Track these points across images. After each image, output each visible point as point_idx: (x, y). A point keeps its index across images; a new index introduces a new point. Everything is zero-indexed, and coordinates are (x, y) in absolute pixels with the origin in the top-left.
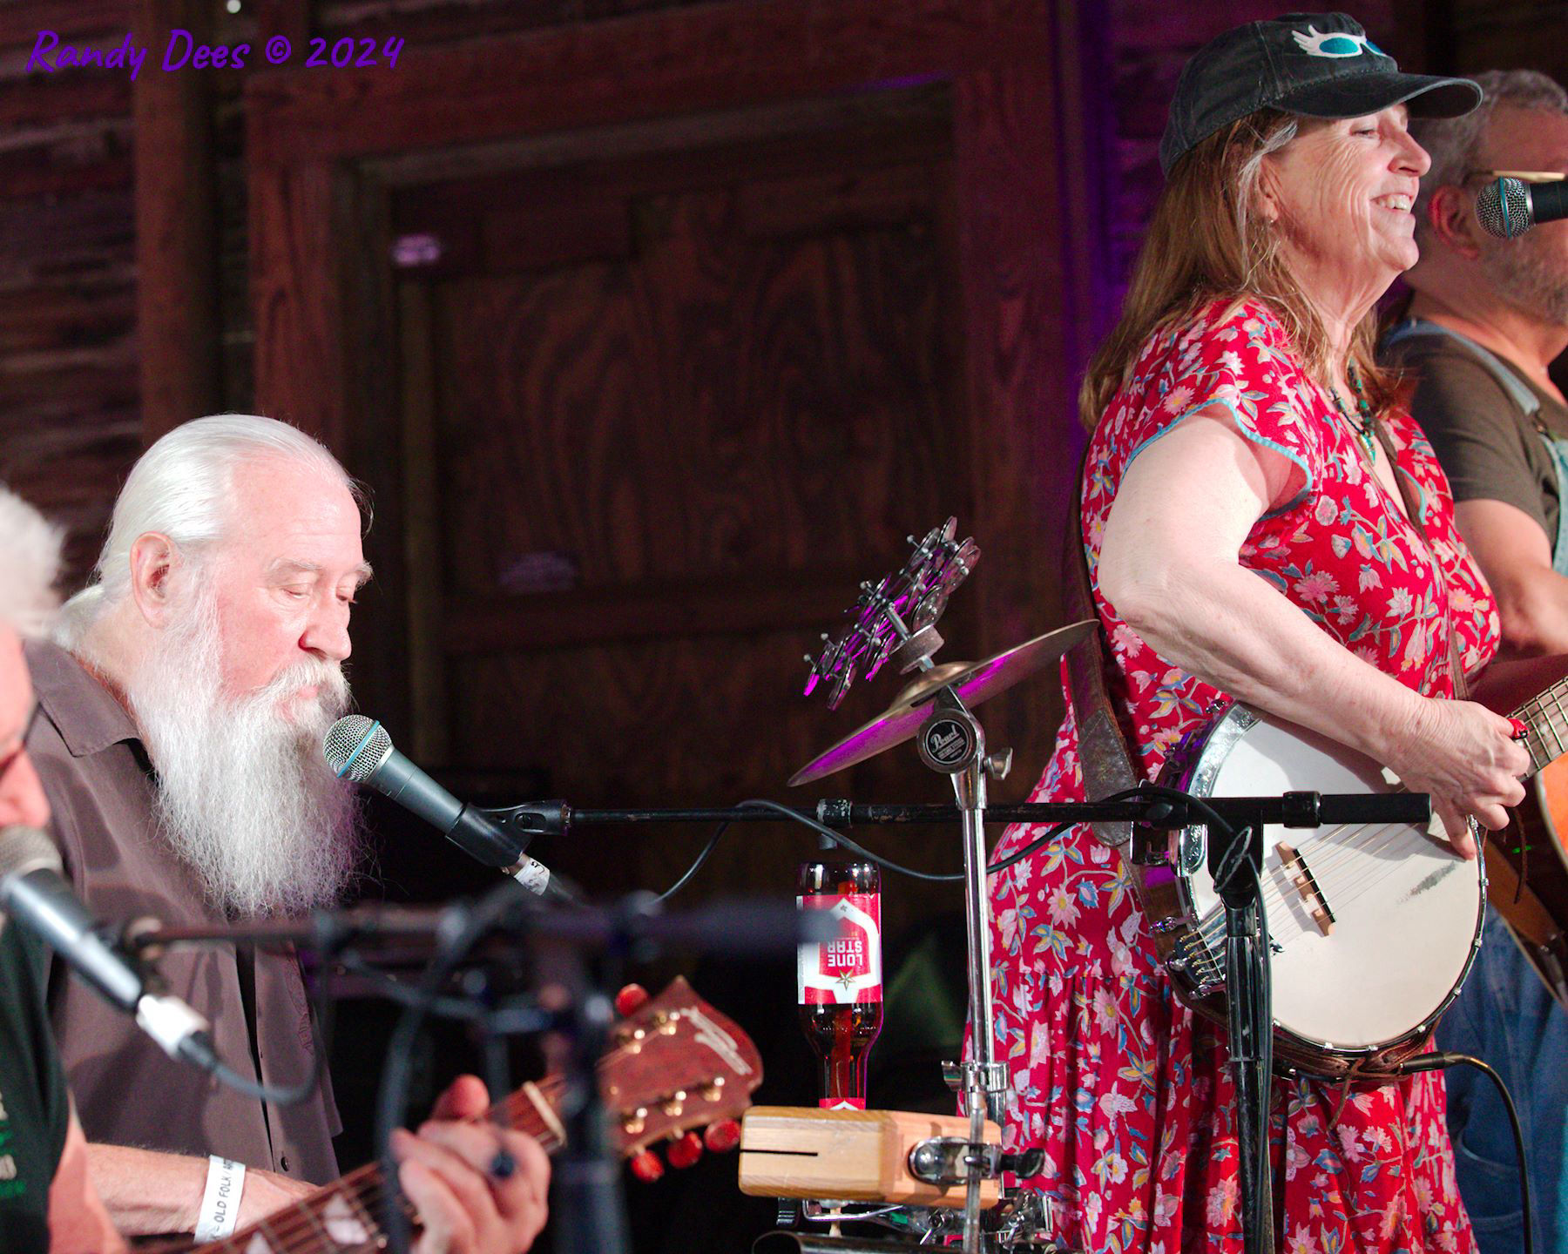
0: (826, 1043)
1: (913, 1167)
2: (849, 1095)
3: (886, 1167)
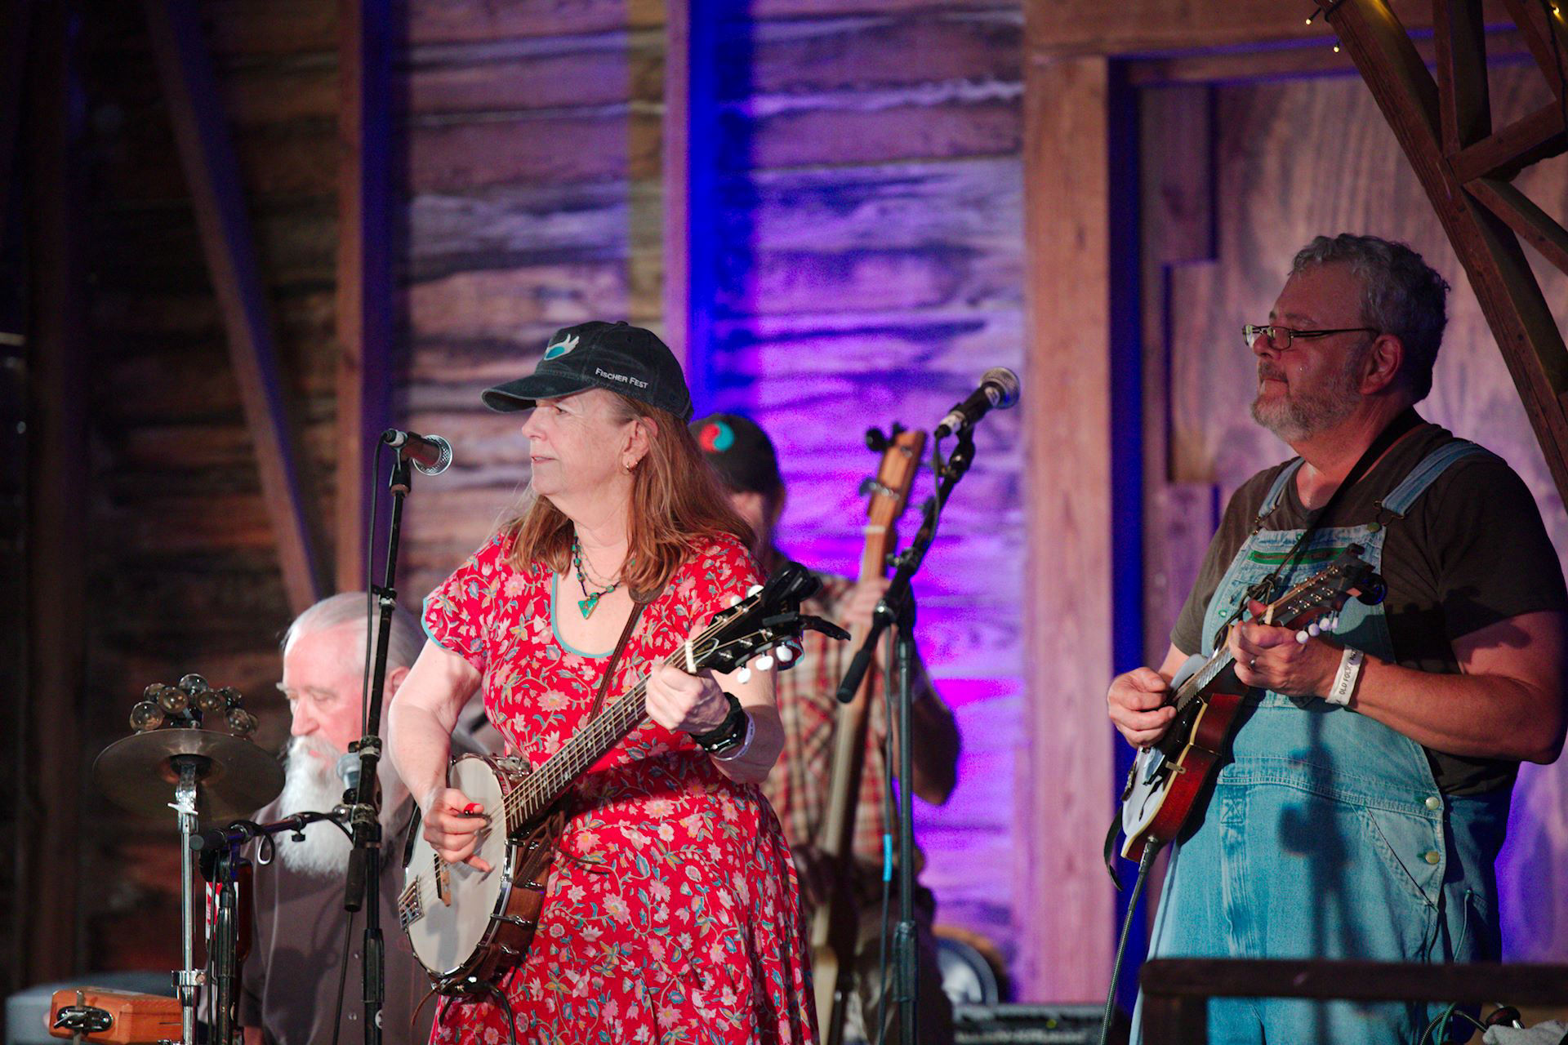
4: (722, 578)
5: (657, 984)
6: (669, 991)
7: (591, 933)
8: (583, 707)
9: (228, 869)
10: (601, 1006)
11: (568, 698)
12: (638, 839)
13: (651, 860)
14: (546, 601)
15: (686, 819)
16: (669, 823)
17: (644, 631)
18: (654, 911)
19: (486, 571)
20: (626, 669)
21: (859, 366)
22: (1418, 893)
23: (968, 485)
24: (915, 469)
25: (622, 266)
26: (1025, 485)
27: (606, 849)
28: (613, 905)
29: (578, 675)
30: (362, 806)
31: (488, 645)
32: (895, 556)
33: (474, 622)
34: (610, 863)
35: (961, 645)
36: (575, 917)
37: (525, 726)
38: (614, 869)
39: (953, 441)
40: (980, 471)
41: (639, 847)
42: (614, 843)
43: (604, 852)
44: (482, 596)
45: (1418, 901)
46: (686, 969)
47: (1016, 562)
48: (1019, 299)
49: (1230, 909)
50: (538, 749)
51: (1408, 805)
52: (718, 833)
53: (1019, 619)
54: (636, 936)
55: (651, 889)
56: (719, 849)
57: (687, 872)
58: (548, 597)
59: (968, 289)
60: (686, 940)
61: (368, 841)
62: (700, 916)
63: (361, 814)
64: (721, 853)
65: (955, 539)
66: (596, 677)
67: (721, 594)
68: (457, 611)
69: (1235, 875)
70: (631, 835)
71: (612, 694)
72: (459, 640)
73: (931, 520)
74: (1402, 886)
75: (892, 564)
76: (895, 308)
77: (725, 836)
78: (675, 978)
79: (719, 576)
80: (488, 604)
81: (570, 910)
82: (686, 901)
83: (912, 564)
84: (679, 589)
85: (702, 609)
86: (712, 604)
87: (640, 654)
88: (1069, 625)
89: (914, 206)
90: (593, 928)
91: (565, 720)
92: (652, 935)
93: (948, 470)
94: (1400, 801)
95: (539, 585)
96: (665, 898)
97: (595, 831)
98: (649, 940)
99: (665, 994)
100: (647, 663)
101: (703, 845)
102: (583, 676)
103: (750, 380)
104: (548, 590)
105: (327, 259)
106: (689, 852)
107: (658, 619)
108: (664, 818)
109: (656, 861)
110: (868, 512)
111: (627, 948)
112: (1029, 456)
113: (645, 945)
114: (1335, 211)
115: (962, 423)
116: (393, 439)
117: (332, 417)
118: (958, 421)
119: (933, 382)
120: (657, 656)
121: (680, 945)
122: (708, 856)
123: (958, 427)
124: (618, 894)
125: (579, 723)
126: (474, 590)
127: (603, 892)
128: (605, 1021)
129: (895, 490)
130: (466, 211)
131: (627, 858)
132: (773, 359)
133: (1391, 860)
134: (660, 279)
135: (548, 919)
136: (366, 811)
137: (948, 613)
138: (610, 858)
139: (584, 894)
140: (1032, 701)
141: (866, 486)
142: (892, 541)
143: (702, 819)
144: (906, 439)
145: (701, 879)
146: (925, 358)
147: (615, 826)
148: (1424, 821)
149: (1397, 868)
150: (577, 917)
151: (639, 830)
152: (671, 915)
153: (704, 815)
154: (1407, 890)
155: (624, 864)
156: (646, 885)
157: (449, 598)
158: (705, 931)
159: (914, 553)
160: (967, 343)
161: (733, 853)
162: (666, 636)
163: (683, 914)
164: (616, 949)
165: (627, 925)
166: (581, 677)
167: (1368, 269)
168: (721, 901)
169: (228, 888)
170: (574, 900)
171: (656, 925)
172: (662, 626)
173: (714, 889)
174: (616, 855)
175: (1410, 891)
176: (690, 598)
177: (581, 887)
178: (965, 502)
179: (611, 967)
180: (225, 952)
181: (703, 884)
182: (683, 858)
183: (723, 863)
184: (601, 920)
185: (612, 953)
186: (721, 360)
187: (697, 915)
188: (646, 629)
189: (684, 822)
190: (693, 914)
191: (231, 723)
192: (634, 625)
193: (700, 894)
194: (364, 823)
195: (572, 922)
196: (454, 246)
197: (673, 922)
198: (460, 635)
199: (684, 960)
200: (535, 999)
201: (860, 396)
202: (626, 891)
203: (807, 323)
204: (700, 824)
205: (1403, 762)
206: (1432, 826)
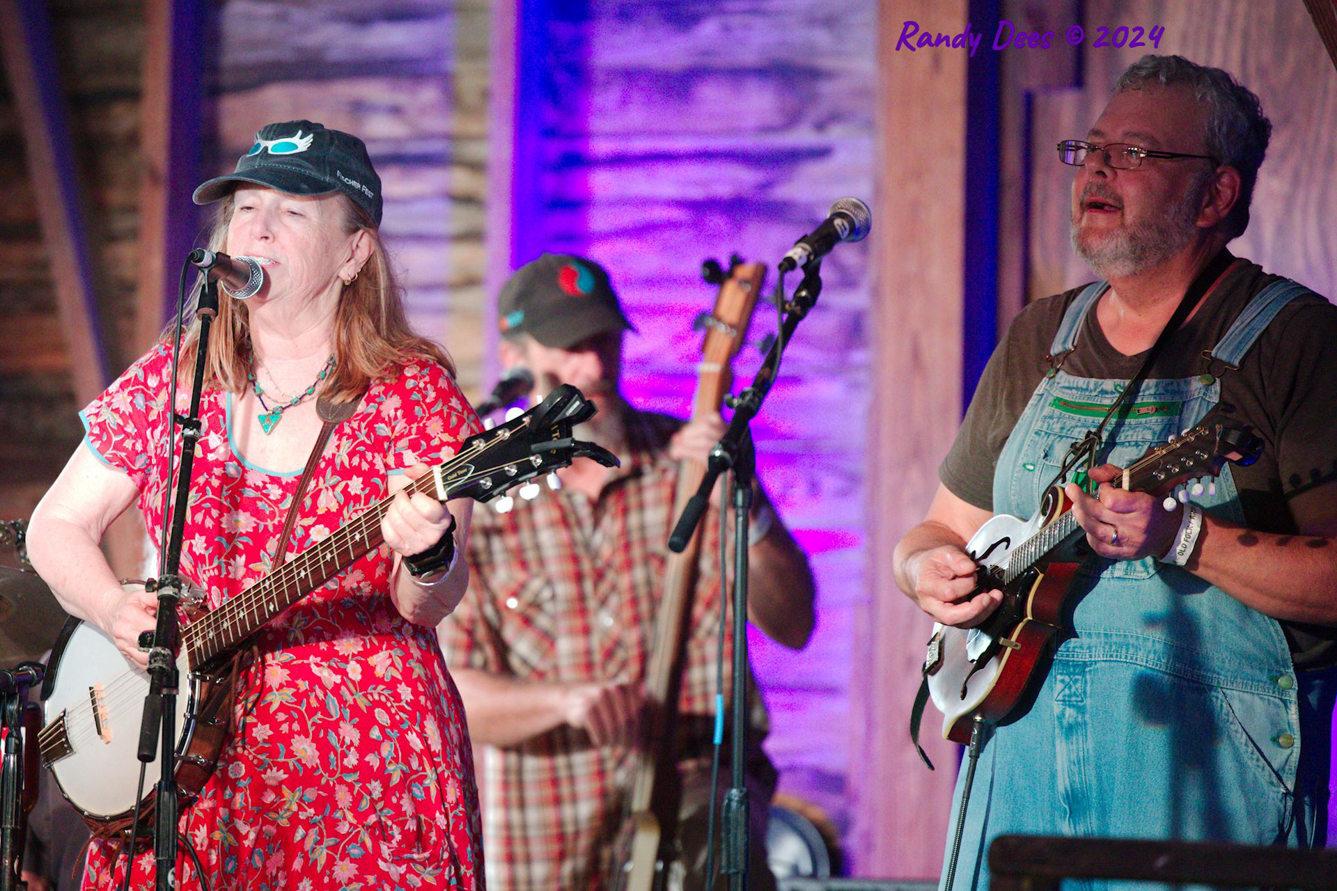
4: (428, 401)
5: (337, 835)
6: (348, 843)
7: (274, 776)
8: (271, 529)
9: (14, 713)
10: (267, 856)
11: (254, 519)
12: (329, 677)
13: (341, 701)
14: (221, 417)
15: (375, 657)
16: (358, 662)
17: (340, 450)
18: (344, 755)
19: (153, 382)
20: (321, 490)
21: (696, 193)
22: (1275, 780)
23: (812, 324)
24: (754, 304)
25: (445, 80)
26: (872, 324)
27: (295, 686)
28: (302, 747)
29: (262, 494)
30: (159, 649)
31: (154, 461)
32: (734, 397)
33: (140, 435)
34: (299, 703)
35: (799, 492)
36: (259, 756)
37: (206, 549)
38: (303, 709)
39: (799, 275)
40: (825, 308)
41: (330, 686)
42: (304, 680)
43: (293, 690)
44: (148, 409)
45: (1276, 789)
46: (372, 819)
47: (859, 407)
48: (870, 125)
49: (1067, 792)
50: (220, 573)
51: (1261, 684)
52: (407, 672)
53: (862, 467)
54: (323, 781)
55: (340, 731)
56: (410, 689)
57: (376, 715)
58: (223, 412)
59: (814, 114)
60: (376, 788)
61: (165, 687)
62: (390, 762)
63: (158, 658)
64: (413, 693)
65: (795, 380)
66: (283, 497)
67: (429, 419)
68: (122, 424)
69: (1073, 757)
70: (321, 672)
71: (304, 515)
72: (123, 455)
73: (772, 361)
74: (1258, 772)
75: (730, 406)
76: (735, 131)
77: (415, 676)
78: (360, 828)
79: (425, 397)
80: (155, 417)
81: (255, 749)
82: (374, 746)
83: (752, 405)
84: (382, 408)
85: (406, 431)
86: (418, 428)
87: (335, 472)
88: (915, 474)
89: (759, 23)
90: (278, 770)
91: (251, 543)
92: (341, 781)
93: (792, 306)
94: (1253, 680)
95: (212, 399)
96: (354, 741)
97: (284, 665)
98: (337, 785)
99: (344, 846)
100: (344, 483)
101: (393, 684)
102: (269, 495)
103: (580, 204)
104: (222, 404)
105: (133, 66)
106: (378, 692)
107: (353, 437)
108: (354, 655)
109: (346, 702)
110: (702, 348)
111: (311, 794)
112: (876, 293)
113: (330, 790)
114: (1211, 38)
115: (808, 256)
116: (200, 260)
117: (134, 234)
118: (805, 254)
119: (776, 212)
120: (355, 477)
121: (370, 793)
122: (397, 697)
123: (804, 261)
124: (307, 736)
125: (267, 546)
126: (140, 401)
127: (291, 734)
128: (268, 873)
129: (732, 326)
130: (282, 18)
131: (316, 697)
132: (603, 183)
133: (1246, 745)
134: (486, 94)
135: (229, 756)
136: (164, 655)
137: (787, 459)
138: (299, 696)
139: (271, 733)
140: (873, 554)
141: (700, 320)
142: (728, 381)
143: (390, 656)
144: (745, 271)
145: (389, 722)
146: (767, 185)
147: (306, 662)
148: (1277, 701)
149: (1252, 753)
150: (262, 757)
151: (330, 667)
152: (361, 760)
153: (392, 652)
154: (1264, 776)
155: (314, 704)
156: (335, 726)
157: (112, 410)
158: (395, 779)
159: (754, 394)
160: (812, 170)
161: (424, 694)
162: (363, 456)
163: (373, 760)
164: (298, 794)
165: (314, 769)
166: (267, 496)
167: (1215, 94)
168: (411, 744)
169: (14, 734)
170: (259, 739)
171: (345, 770)
172: (358, 445)
173: (403, 733)
174: (306, 694)
175: (1267, 778)
176: (396, 418)
177: (268, 726)
178: (807, 341)
179: (289, 814)
180: (10, 803)
181: (392, 727)
182: (371, 700)
183: (414, 704)
184: (288, 763)
185: (291, 798)
186: (550, 183)
187: (387, 762)
188: (338, 447)
189: (373, 660)
190: (382, 760)
191: (21, 558)
192: (325, 445)
193: (391, 739)
194: (161, 667)
195: (255, 762)
196: (269, 55)
197: (363, 767)
198: (125, 449)
199: (372, 810)
200: (198, 848)
201: (697, 225)
202: (316, 733)
203: (640, 145)
204: (389, 662)
205: (1260, 637)
206: (1286, 707)
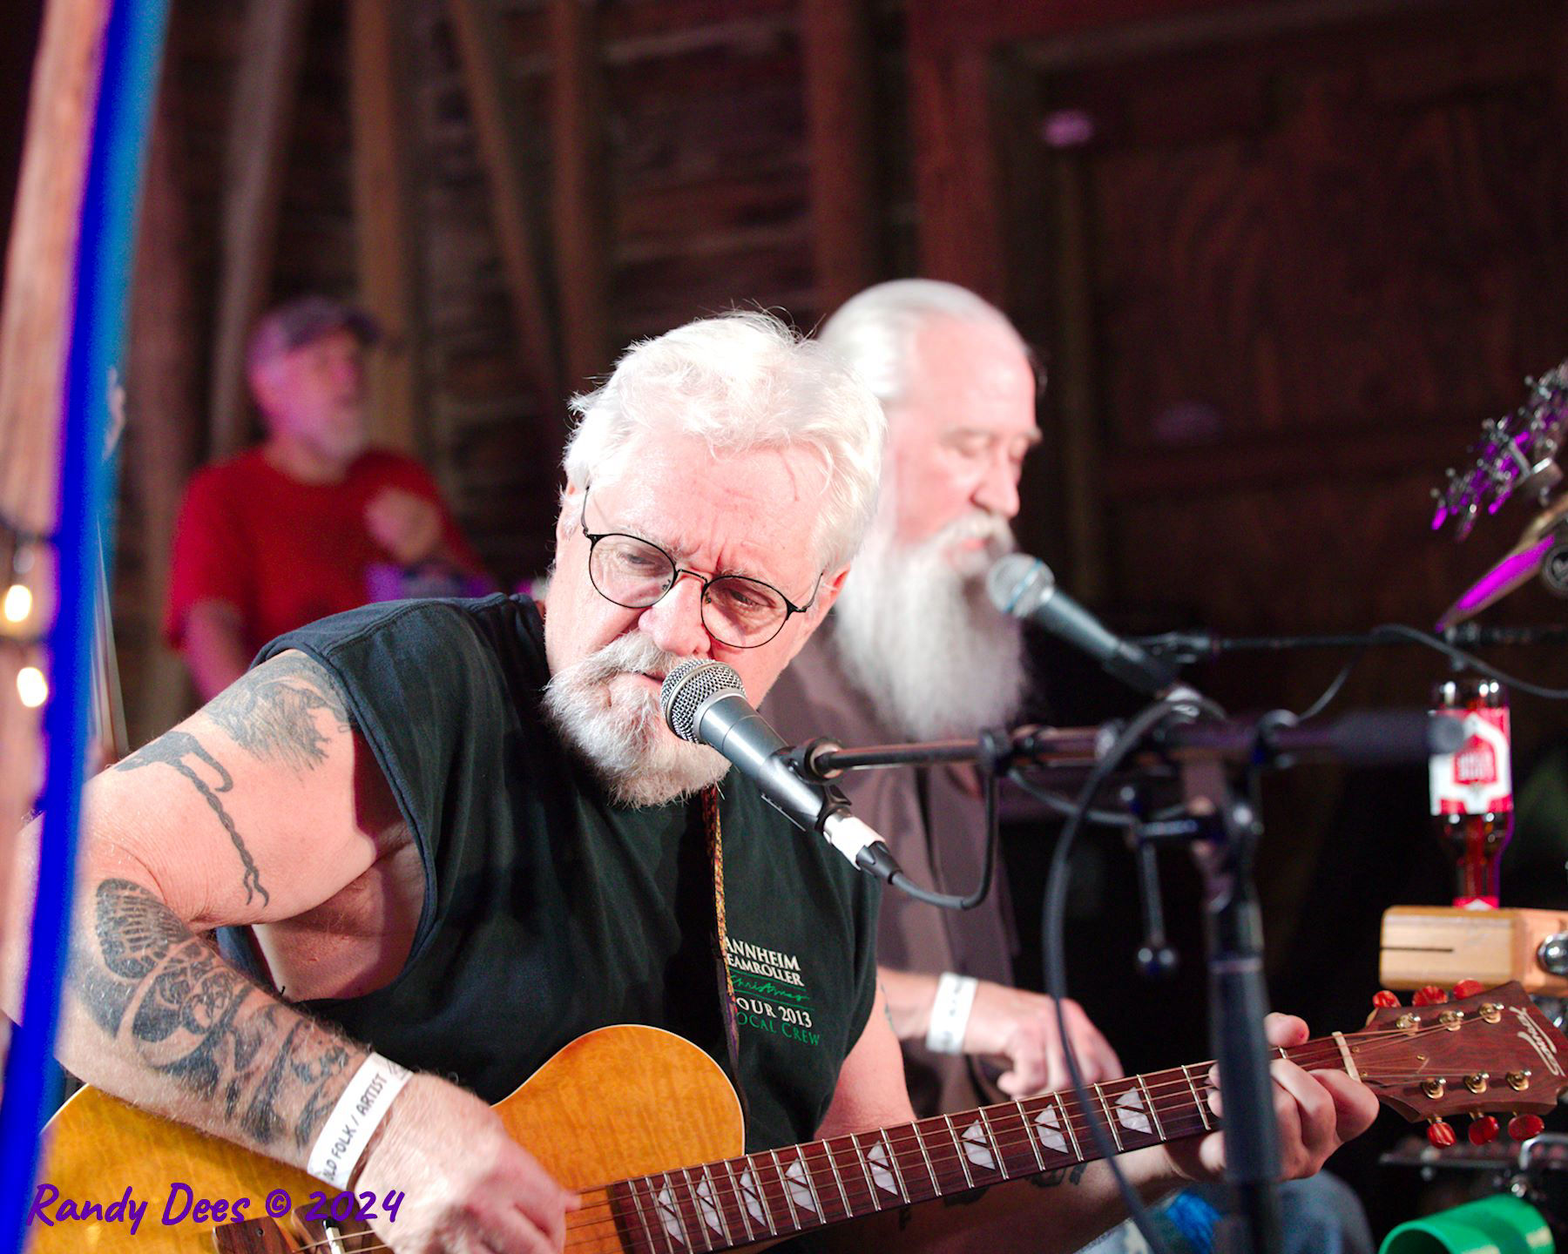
0: (1460, 849)
1: (1543, 961)
2: (1481, 894)
3: (1517, 961)
